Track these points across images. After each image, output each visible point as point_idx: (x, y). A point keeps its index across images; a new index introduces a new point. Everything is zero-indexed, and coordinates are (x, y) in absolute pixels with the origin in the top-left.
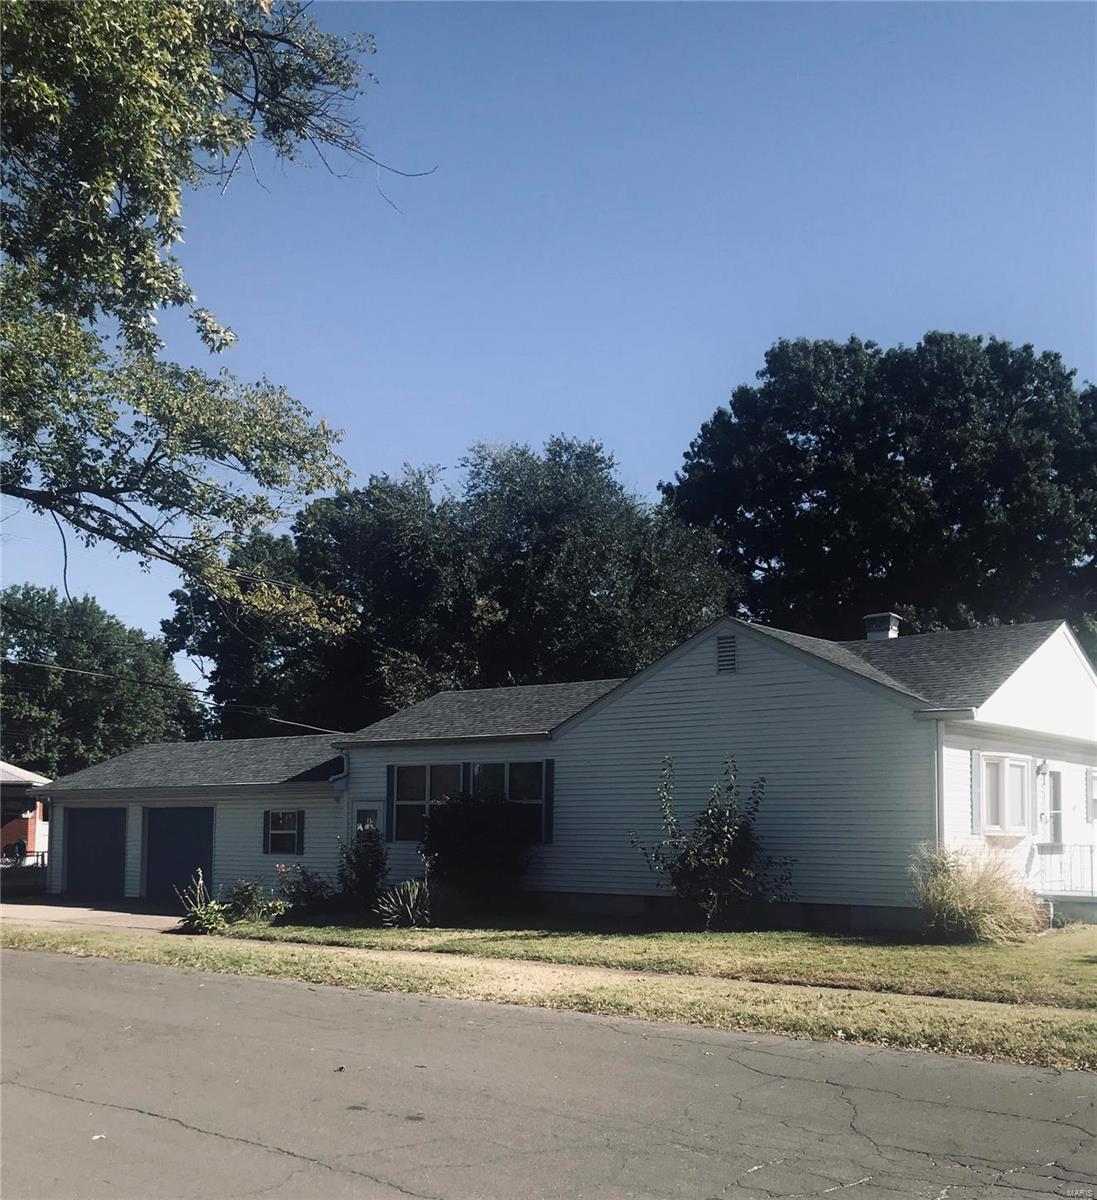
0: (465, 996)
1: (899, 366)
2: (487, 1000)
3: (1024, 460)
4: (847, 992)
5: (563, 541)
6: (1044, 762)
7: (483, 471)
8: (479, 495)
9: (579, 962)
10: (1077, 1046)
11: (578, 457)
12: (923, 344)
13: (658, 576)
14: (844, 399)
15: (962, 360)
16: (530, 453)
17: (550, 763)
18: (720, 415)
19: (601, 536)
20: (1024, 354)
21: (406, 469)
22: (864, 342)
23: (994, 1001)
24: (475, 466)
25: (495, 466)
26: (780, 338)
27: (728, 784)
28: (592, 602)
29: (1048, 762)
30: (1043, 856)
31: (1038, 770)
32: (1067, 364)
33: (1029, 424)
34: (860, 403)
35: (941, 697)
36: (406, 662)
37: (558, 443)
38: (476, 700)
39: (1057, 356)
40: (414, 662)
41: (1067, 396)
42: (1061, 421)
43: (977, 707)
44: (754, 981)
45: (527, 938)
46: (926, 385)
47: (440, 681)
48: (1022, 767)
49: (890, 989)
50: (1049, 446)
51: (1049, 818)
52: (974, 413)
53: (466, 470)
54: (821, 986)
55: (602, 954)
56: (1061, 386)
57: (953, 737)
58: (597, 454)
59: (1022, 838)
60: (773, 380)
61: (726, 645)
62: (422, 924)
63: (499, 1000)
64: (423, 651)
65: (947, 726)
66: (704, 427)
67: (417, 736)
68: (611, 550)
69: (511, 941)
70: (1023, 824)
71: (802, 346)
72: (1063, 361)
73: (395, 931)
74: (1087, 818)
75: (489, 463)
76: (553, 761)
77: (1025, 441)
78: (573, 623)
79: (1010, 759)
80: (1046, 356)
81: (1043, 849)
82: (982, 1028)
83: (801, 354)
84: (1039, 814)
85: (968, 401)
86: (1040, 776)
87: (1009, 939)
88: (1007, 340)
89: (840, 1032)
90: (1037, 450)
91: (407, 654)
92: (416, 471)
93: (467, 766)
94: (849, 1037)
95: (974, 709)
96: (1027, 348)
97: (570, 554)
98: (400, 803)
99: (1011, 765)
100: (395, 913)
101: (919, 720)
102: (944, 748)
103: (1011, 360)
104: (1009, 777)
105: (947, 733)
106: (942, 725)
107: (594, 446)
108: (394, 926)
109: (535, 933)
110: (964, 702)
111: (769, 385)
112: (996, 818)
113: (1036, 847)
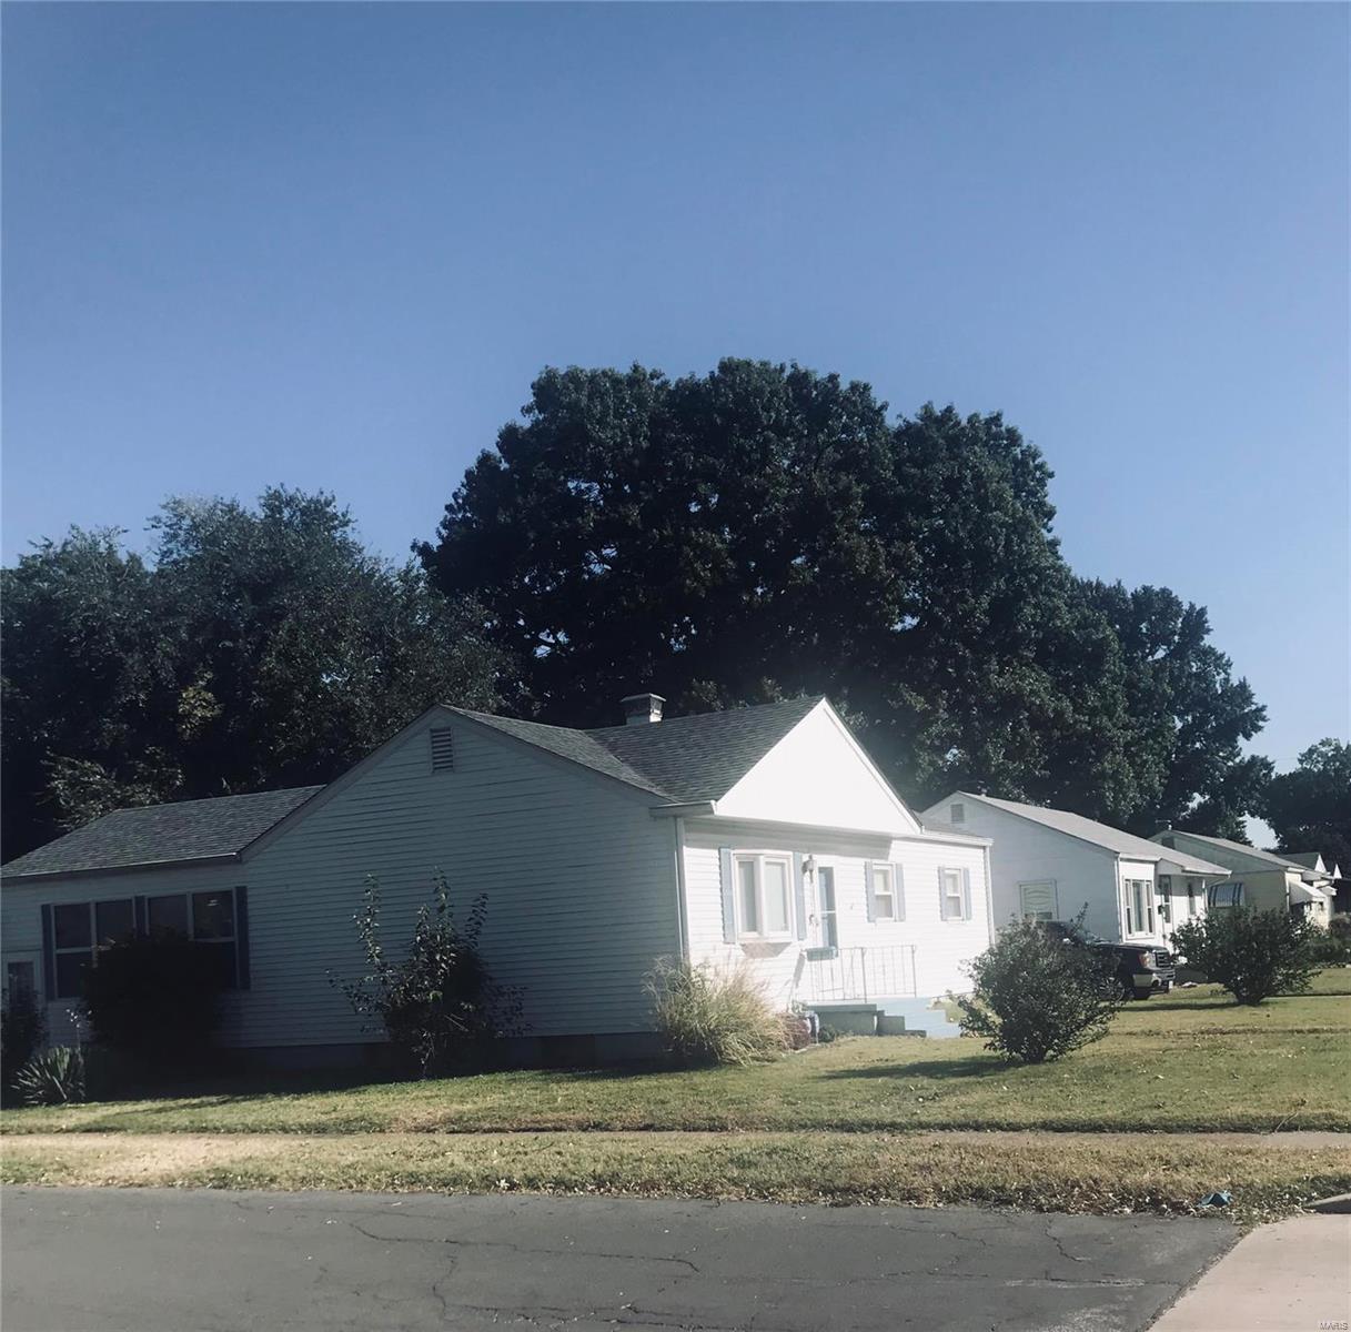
0: (82, 1182)
1: (689, 398)
2: (108, 1184)
3: (830, 509)
4: (533, 1135)
5: (282, 617)
6: (811, 857)
7: (182, 533)
8: (175, 562)
9: (253, 1130)
10: (752, 1173)
11: (304, 512)
12: (717, 373)
13: (403, 656)
14: (624, 442)
15: (759, 392)
16: (241, 510)
17: (242, 891)
18: (485, 459)
19: (330, 608)
20: (830, 385)
21: (74, 532)
22: (649, 371)
23: (704, 1130)
24: (170, 526)
25: (195, 527)
26: (547, 367)
27: (438, 905)
28: (324, 690)
29: (815, 857)
30: (813, 963)
31: (805, 867)
32: (878, 396)
33: (838, 467)
34: (645, 444)
35: (682, 791)
36: (87, 775)
37: (276, 496)
38: (157, 817)
39: (866, 387)
40: (96, 775)
41: (878, 433)
42: (871, 463)
43: (717, 800)
44: (451, 1132)
45: (199, 1106)
46: (718, 421)
47: (132, 796)
48: (782, 865)
49: (597, 1127)
50: (858, 493)
51: (820, 920)
52: (773, 456)
53: (159, 533)
54: (524, 1130)
55: (281, 1118)
56: (873, 422)
57: (692, 836)
58: (328, 509)
59: (788, 944)
60: (541, 417)
61: (441, 739)
62: (76, 1099)
63: (122, 1184)
64: (110, 759)
65: (686, 823)
66: (469, 474)
67: (78, 867)
68: (345, 626)
69: (180, 1112)
70: (786, 928)
71: (573, 377)
72: (873, 393)
73: (39, 1111)
74: (868, 918)
75: (186, 523)
76: (245, 887)
77: (831, 487)
78: (301, 717)
79: (765, 856)
80: (854, 387)
81: (814, 955)
82: (658, 1161)
83: (571, 386)
84: (808, 915)
85: (767, 441)
86: (808, 873)
87: (753, 1058)
88: (811, 368)
89: (503, 1181)
90: (843, 498)
91: (88, 764)
92: (88, 535)
93: (139, 900)
94: (512, 1186)
95: (713, 802)
96: (833, 378)
97: (292, 632)
98: (59, 951)
99: (767, 863)
100: (41, 1088)
101: (655, 818)
102: (684, 847)
103: (815, 393)
104: (766, 877)
105: (687, 831)
106: (680, 821)
107: (323, 500)
108: (41, 1104)
109: (214, 1099)
110: (704, 796)
111: (536, 423)
112: (753, 923)
113: (805, 954)
